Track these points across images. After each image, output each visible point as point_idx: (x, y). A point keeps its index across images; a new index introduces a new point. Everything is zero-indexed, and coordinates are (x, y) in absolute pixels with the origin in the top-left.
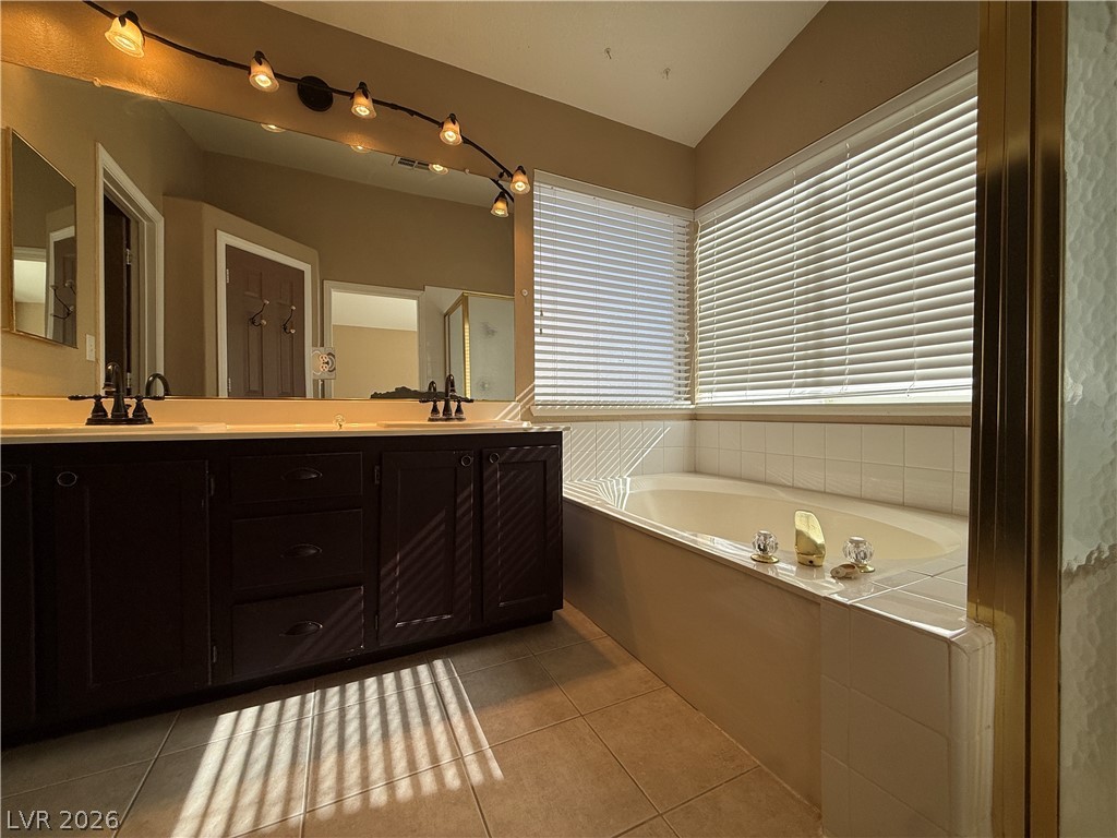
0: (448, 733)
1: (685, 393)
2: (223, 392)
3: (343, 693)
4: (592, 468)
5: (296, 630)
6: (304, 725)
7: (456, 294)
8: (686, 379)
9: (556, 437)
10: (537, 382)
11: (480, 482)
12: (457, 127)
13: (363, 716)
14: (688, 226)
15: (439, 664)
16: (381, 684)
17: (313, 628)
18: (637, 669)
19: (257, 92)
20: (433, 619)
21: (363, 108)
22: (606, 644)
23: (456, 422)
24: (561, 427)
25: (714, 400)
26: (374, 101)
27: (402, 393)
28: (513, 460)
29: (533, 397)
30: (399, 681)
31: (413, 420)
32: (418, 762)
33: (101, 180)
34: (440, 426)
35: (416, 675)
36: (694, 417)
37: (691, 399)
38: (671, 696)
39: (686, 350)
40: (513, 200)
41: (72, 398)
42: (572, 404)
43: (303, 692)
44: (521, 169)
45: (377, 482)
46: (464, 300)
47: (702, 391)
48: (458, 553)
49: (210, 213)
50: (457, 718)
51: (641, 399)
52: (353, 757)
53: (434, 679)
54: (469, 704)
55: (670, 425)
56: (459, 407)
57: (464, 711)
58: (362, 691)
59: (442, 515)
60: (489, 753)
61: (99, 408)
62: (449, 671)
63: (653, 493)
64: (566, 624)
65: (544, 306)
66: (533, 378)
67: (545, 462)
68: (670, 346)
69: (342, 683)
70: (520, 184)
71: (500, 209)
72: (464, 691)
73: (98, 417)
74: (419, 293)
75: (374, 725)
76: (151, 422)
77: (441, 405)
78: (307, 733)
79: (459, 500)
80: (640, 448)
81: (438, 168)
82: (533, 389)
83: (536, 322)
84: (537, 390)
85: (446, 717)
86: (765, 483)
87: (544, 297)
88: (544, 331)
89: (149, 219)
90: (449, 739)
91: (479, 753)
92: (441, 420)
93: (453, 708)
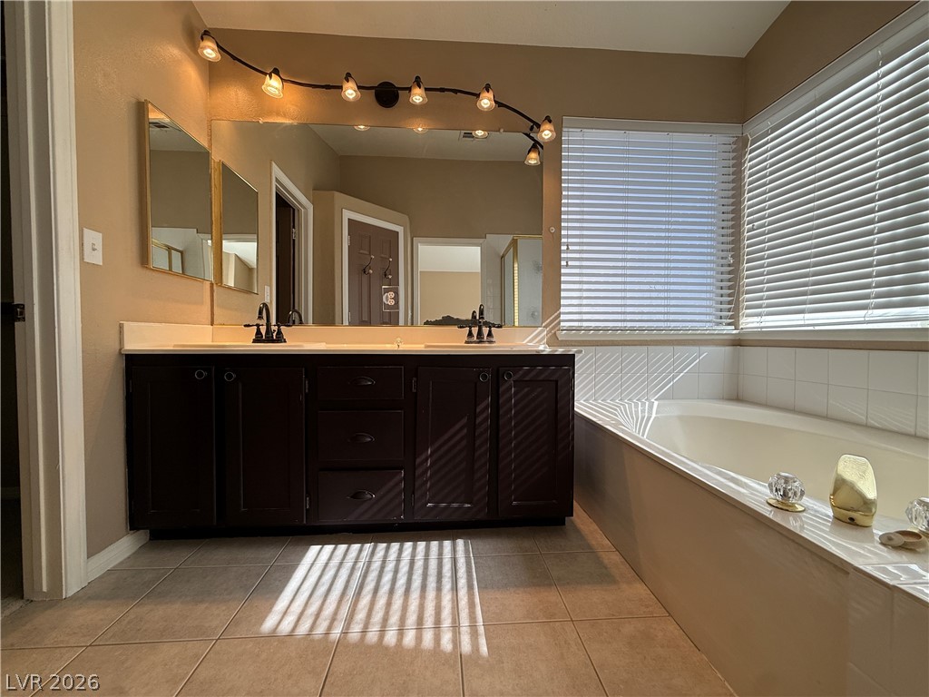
0: (453, 603)
1: (727, 317)
2: (346, 322)
3: (388, 549)
4: (617, 389)
5: (356, 496)
6: (357, 566)
7: (510, 237)
8: (730, 303)
9: (569, 360)
10: (562, 310)
11: (496, 396)
12: (490, 95)
13: (396, 571)
14: (734, 143)
15: (460, 542)
16: (414, 548)
17: (369, 496)
18: (640, 590)
19: (346, 102)
20: (455, 505)
21: (418, 97)
22: (612, 558)
23: (487, 345)
24: (573, 350)
25: (762, 325)
26: (426, 89)
27: (447, 321)
28: (527, 378)
29: (559, 323)
30: (428, 549)
31: (453, 342)
32: (426, 619)
33: (274, 183)
34: (473, 347)
35: (441, 548)
36: (738, 342)
37: (735, 324)
38: (672, 627)
39: (729, 273)
40: (542, 147)
41: (245, 326)
42: (596, 329)
43: (363, 542)
44: (548, 120)
45: (414, 391)
46: (514, 243)
47: (748, 316)
48: (477, 454)
49: (339, 197)
50: (463, 593)
51: (673, 324)
52: (381, 601)
53: (454, 554)
54: (475, 583)
55: (706, 351)
56: (490, 331)
57: (470, 587)
58: (401, 551)
59: (465, 420)
60: (481, 630)
61: (259, 332)
62: (467, 551)
63: (680, 418)
64: (577, 531)
65: (570, 240)
66: (559, 306)
67: (557, 382)
68: (711, 269)
69: (389, 541)
70: (547, 132)
71: (533, 159)
72: (474, 570)
73: (258, 339)
74: (481, 241)
75: (402, 581)
76: (285, 342)
77: (475, 330)
78: (358, 574)
79: (478, 410)
80: (670, 373)
81: (480, 133)
82: (559, 316)
83: (563, 255)
84: (562, 317)
85: (455, 588)
86: (826, 418)
87: (570, 232)
88: (570, 263)
89: (304, 208)
90: (453, 608)
91: (473, 627)
92: (475, 342)
93: (462, 582)
